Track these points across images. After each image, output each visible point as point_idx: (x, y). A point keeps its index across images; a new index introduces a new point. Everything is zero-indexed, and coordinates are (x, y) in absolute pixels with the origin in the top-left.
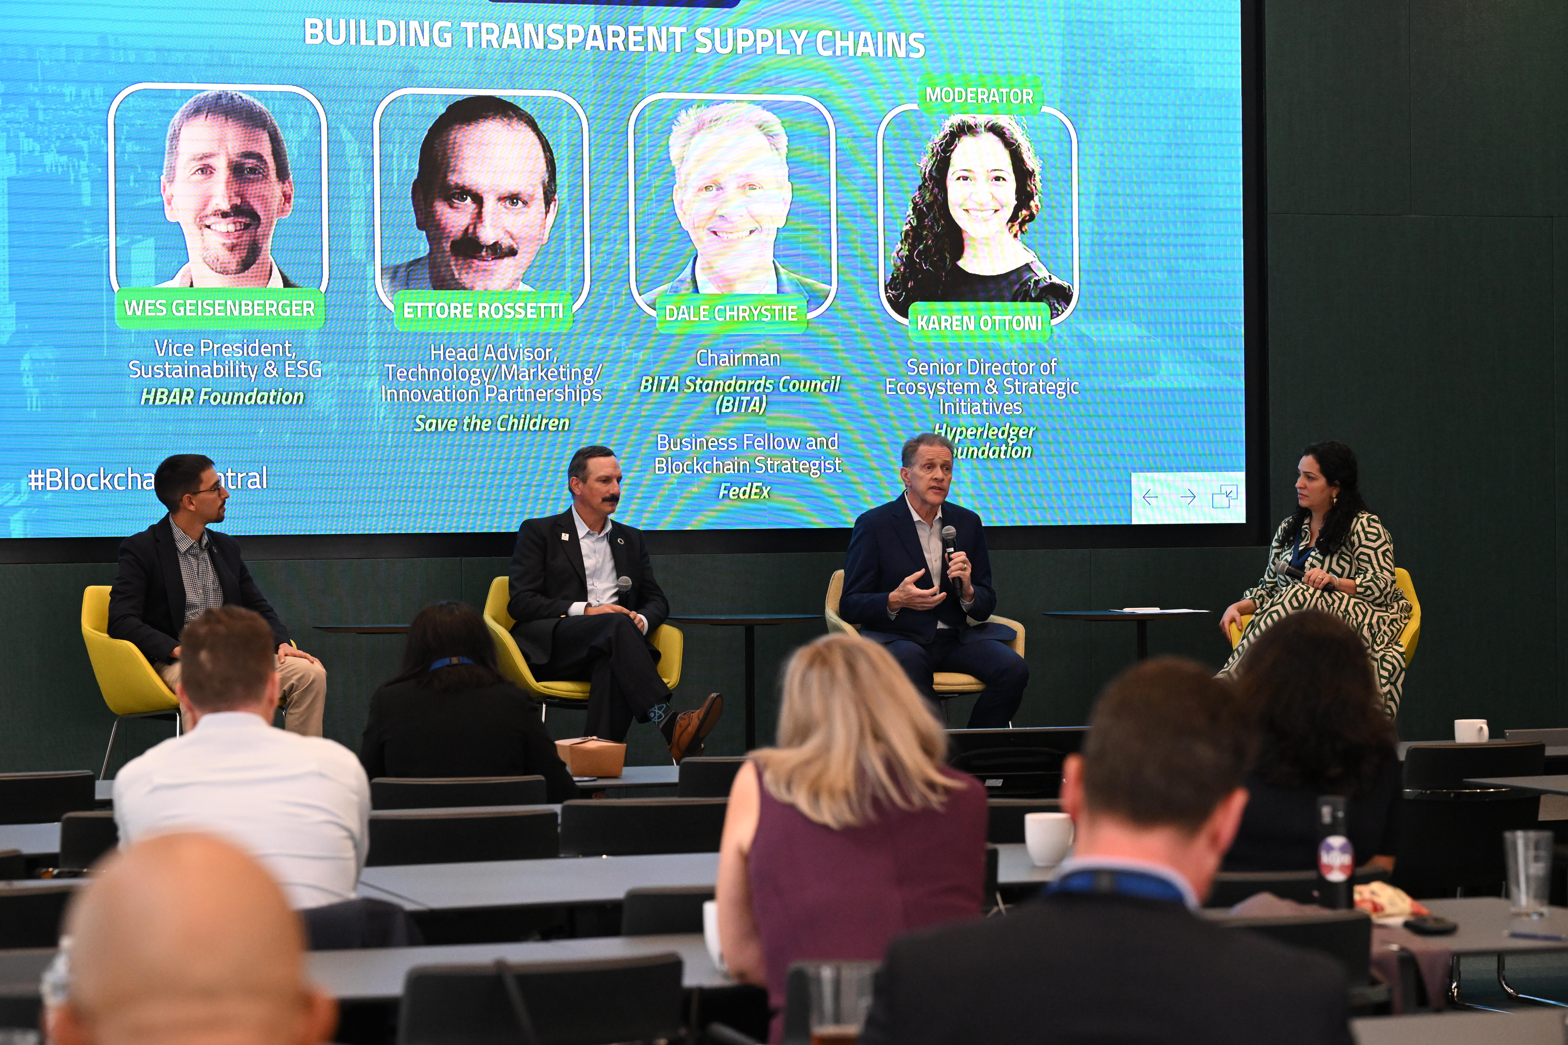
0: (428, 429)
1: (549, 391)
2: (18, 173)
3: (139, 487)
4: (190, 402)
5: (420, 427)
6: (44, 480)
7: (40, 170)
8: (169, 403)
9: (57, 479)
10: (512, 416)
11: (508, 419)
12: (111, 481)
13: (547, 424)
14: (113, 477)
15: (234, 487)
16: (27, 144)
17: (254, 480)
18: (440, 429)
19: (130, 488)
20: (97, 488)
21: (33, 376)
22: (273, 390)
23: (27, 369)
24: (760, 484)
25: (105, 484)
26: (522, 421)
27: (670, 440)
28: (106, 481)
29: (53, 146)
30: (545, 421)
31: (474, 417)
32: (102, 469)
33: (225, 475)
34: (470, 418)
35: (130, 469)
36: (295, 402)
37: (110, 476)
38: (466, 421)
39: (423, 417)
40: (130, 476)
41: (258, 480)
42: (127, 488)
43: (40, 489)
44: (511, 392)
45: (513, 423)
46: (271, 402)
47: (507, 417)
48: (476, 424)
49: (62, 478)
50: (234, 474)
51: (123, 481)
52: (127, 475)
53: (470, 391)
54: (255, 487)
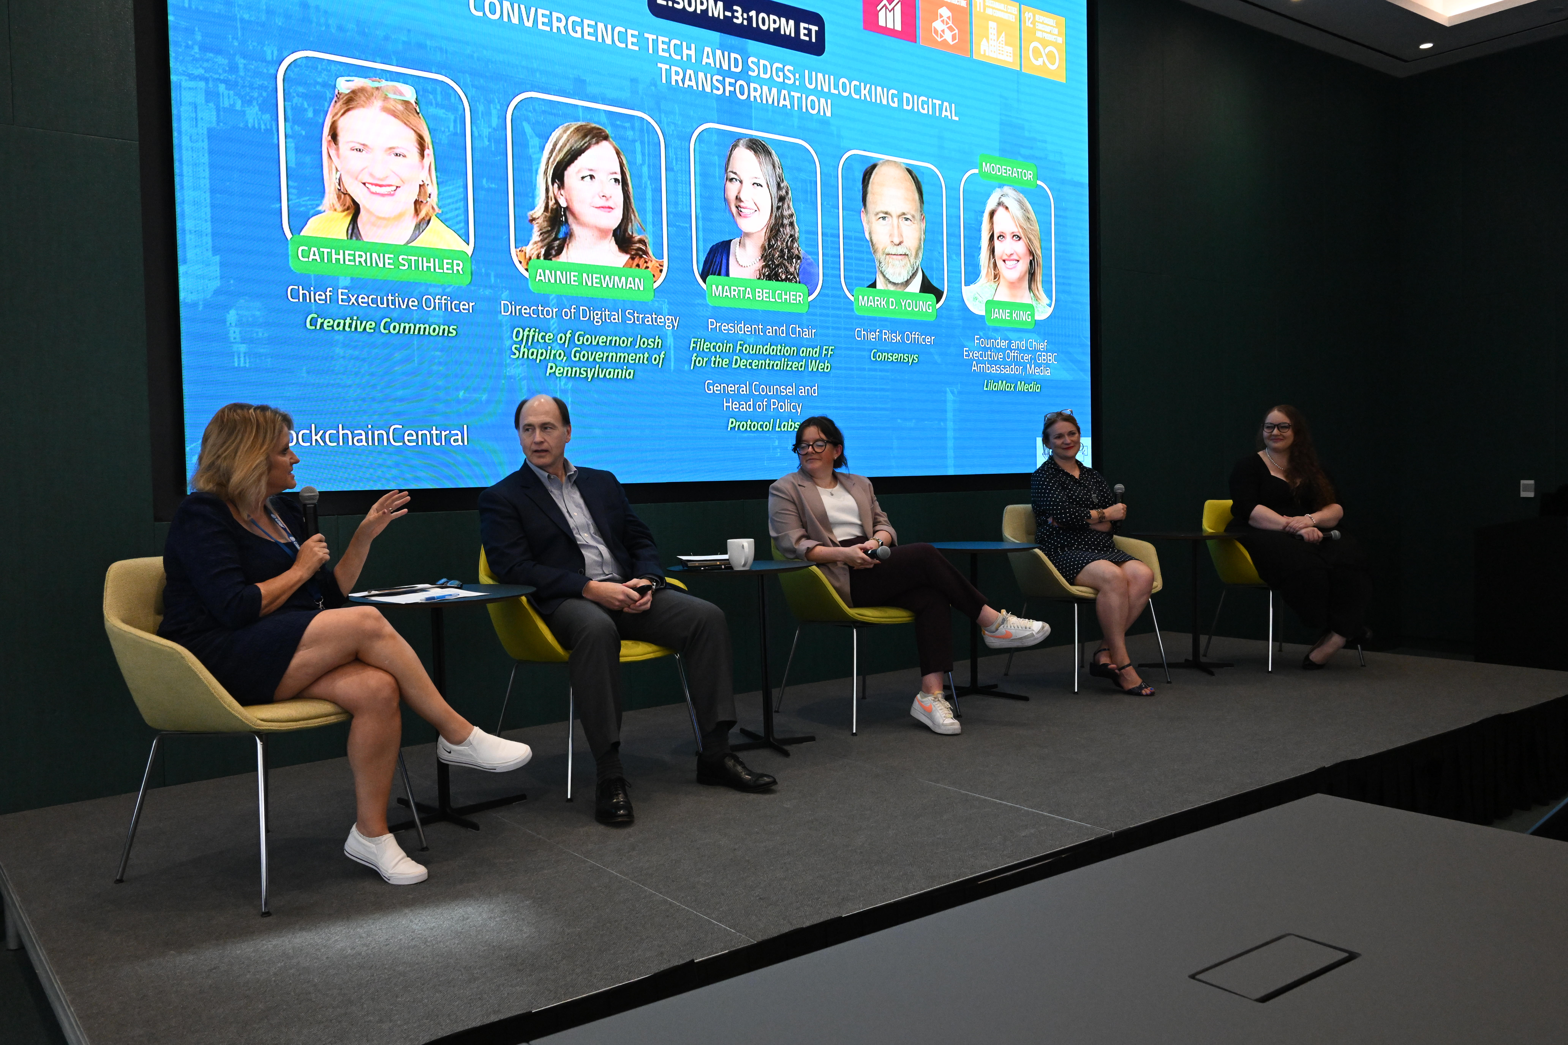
2: (218, 124)
3: (350, 443)
7: (241, 125)
12: (323, 438)
14: (324, 433)
15: (439, 444)
16: (228, 98)
17: (456, 437)
19: (341, 444)
20: (309, 444)
21: (240, 332)
23: (233, 324)
25: (316, 440)
28: (318, 437)
29: (255, 103)
32: (313, 426)
33: (430, 433)
35: (340, 426)
37: (321, 432)
40: (341, 432)
41: (459, 437)
42: (338, 444)
50: (438, 432)
51: (334, 438)
52: (338, 432)
54: (457, 444)
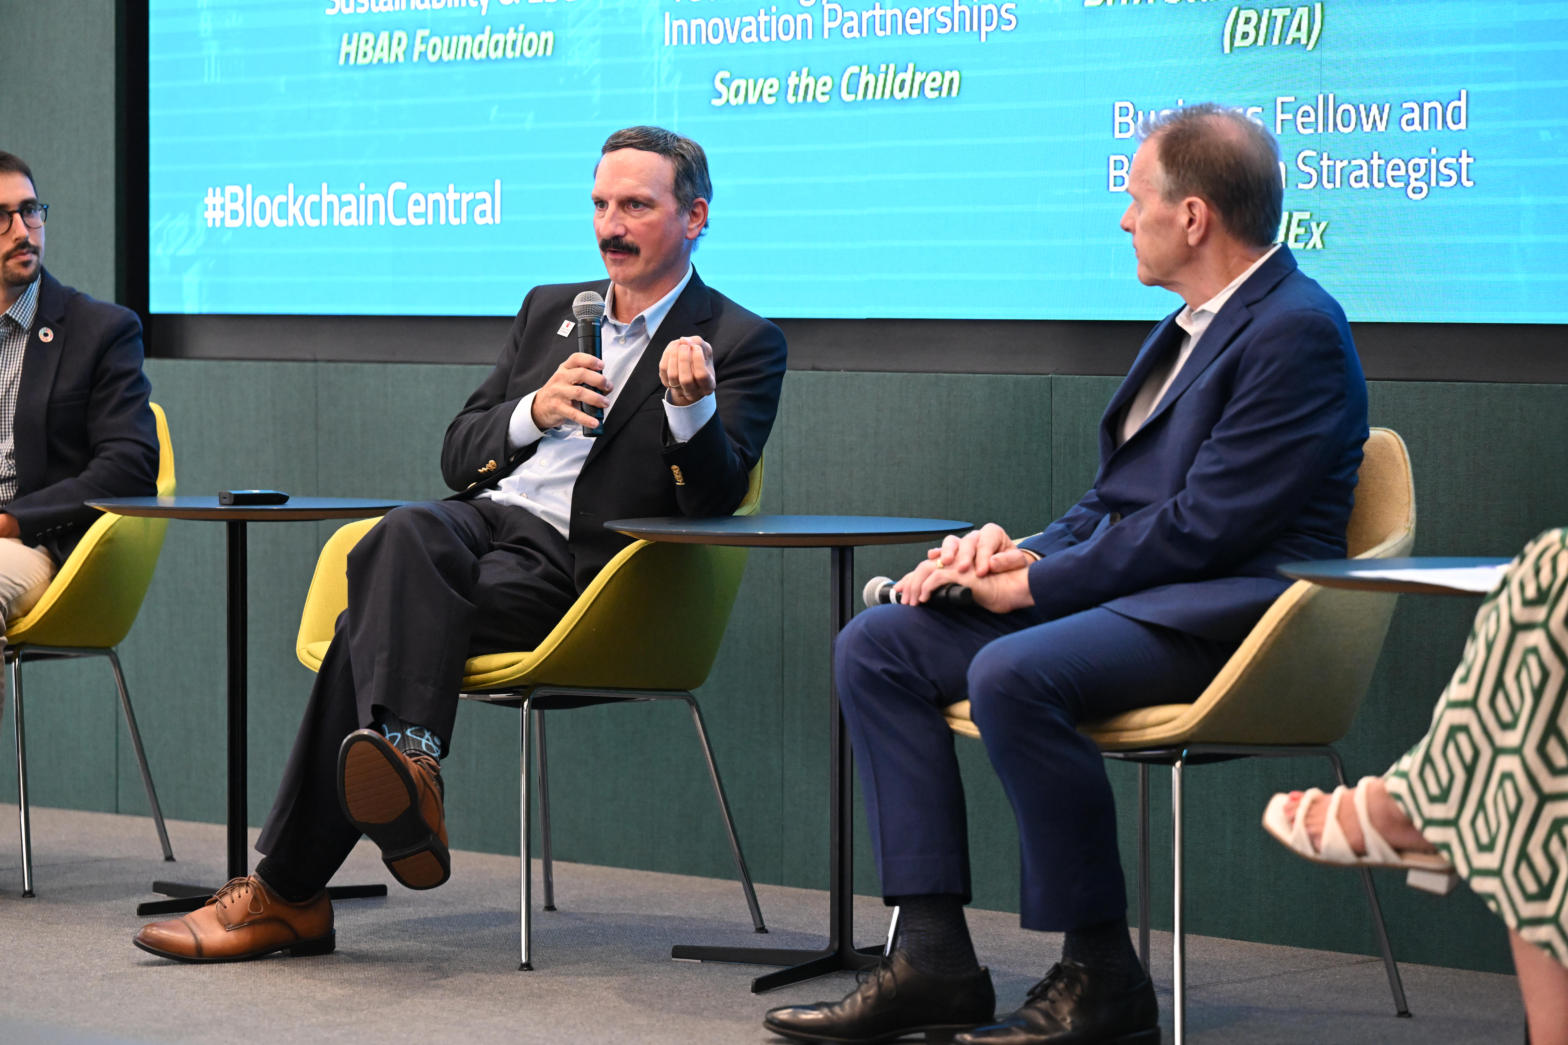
0: (733, 101)
1: (927, 12)
3: (336, 221)
4: (401, 59)
5: (720, 96)
6: (223, 208)
8: (375, 61)
9: (238, 206)
10: (865, 68)
11: (859, 75)
12: (302, 210)
13: (922, 84)
15: (458, 221)
17: (483, 207)
18: (753, 99)
19: (324, 221)
20: (285, 222)
22: (512, 30)
24: (1306, 216)
25: (294, 214)
26: (881, 77)
27: (1136, 114)
28: (296, 209)
30: (919, 77)
31: (805, 71)
32: (291, 187)
34: (799, 75)
35: (326, 187)
36: (541, 53)
38: (793, 81)
39: (726, 75)
40: (325, 199)
41: (487, 207)
43: (218, 224)
44: (865, 15)
45: (867, 84)
46: (509, 54)
47: (855, 69)
48: (807, 86)
49: (244, 205)
50: (458, 195)
53: (800, 18)
54: (484, 220)
